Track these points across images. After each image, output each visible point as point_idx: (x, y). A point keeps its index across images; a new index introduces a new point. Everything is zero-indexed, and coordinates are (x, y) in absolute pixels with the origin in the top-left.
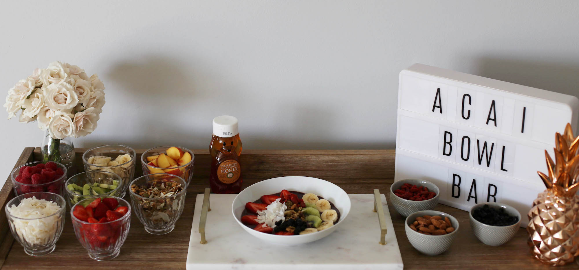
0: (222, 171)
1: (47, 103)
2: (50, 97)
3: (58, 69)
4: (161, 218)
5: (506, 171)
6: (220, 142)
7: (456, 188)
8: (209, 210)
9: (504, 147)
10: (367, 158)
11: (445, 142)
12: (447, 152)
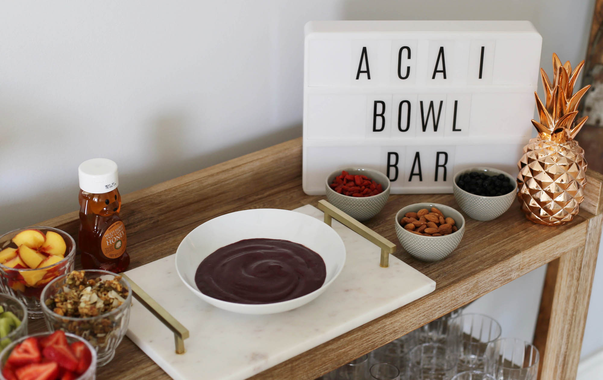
0: (108, 243)
5: (460, 130)
7: (393, 169)
9: (456, 102)
10: (257, 164)
11: (375, 115)
12: (379, 127)
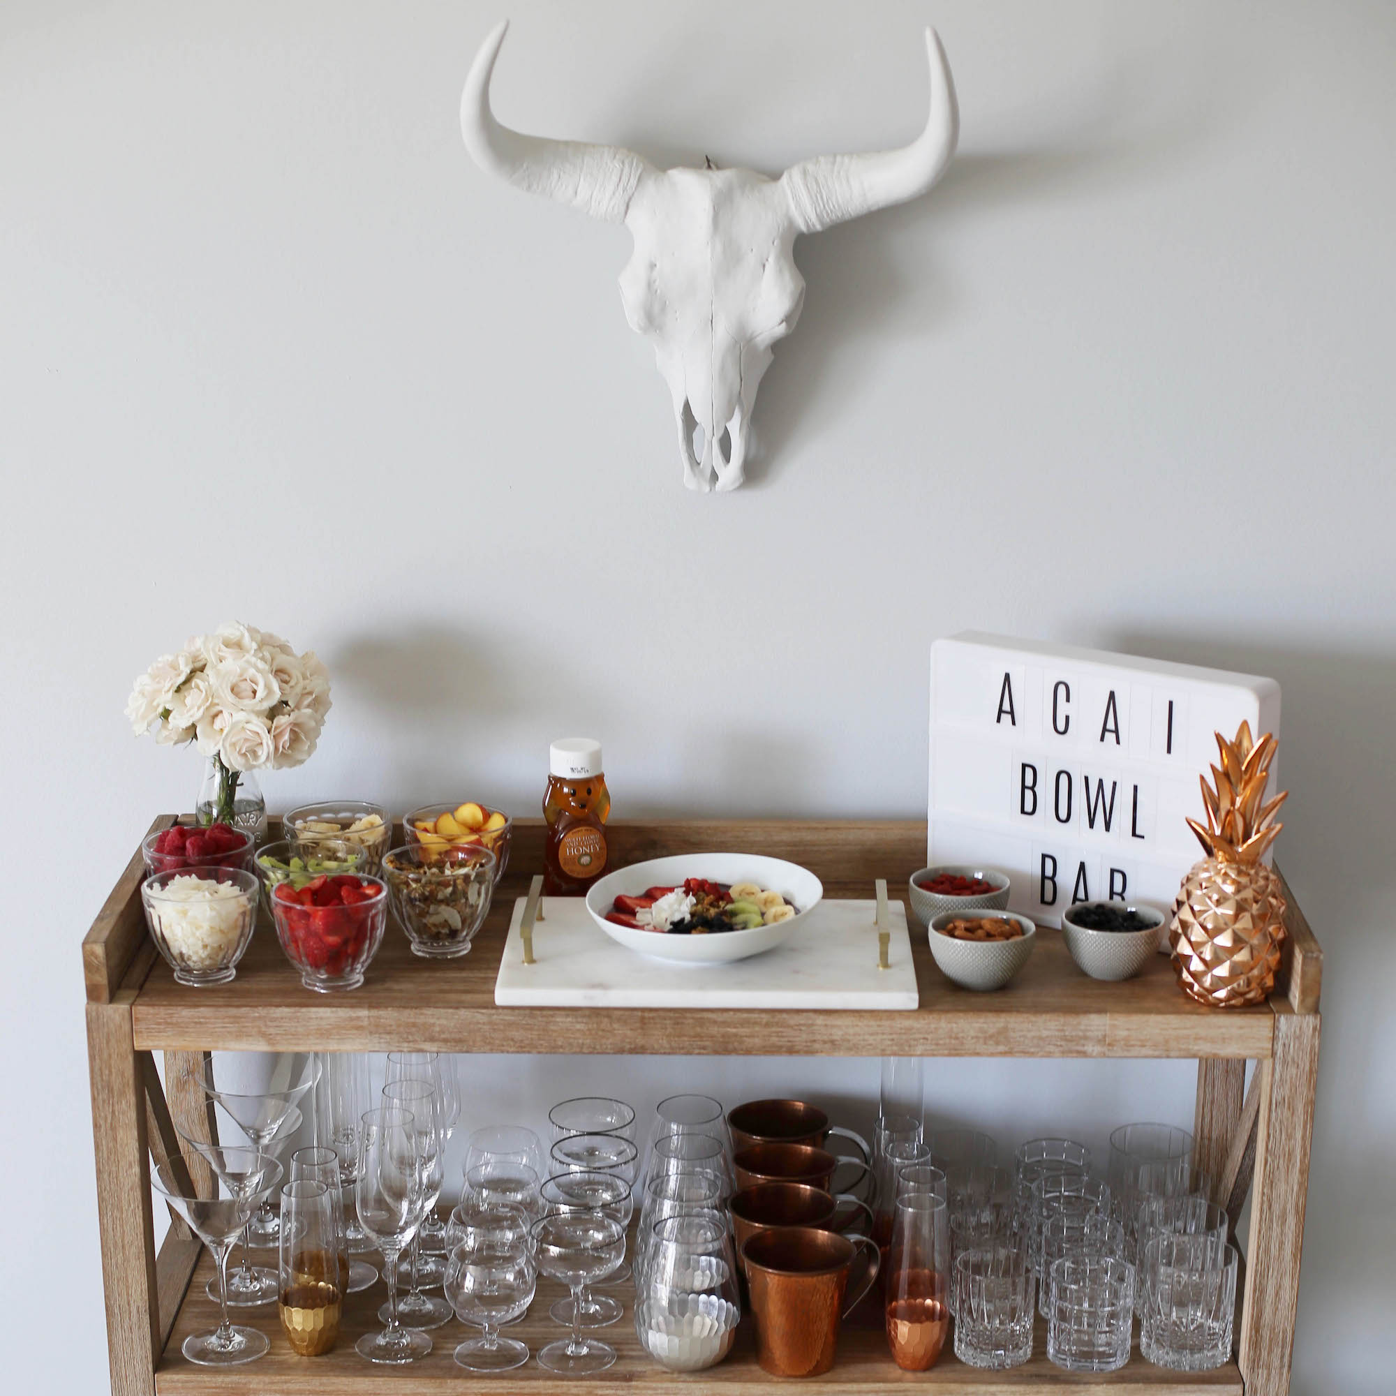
0: (569, 851)
1: (219, 697)
2: (224, 686)
3: (238, 633)
4: (446, 921)
5: (1143, 837)
6: (566, 790)
7: (1048, 884)
8: (541, 919)
9: (1136, 788)
11: (1024, 787)
12: (1029, 808)
